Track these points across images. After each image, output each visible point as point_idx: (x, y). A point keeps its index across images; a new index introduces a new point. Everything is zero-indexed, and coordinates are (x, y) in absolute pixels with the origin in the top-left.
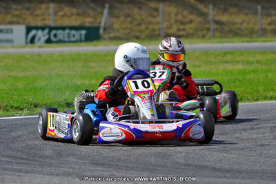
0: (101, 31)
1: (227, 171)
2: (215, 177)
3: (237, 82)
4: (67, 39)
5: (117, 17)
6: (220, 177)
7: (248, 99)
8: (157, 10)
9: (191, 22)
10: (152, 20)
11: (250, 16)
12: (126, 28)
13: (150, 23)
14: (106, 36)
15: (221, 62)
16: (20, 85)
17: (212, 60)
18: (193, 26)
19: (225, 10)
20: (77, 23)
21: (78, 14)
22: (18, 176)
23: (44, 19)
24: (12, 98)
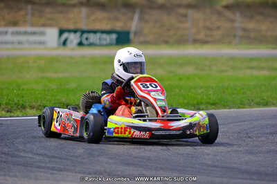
0: (132, 36)
1: (254, 173)
2: (242, 178)
3: (263, 87)
4: (98, 42)
5: (147, 21)
6: (247, 179)
7: (273, 104)
8: (185, 16)
9: (218, 28)
12: (156, 33)
13: (178, 28)
14: (136, 40)
15: (248, 68)
16: (53, 86)
17: (239, 65)
18: (220, 32)
19: (251, 18)
20: (107, 27)
21: (109, 19)
23: (76, 23)
24: (45, 98)
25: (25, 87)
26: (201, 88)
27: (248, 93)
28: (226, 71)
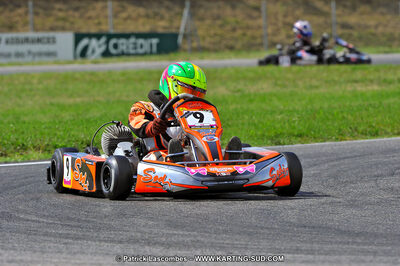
0: (180, 40)
1: (358, 235)
3: (371, 109)
4: (132, 51)
5: (202, 19)
6: (348, 243)
7: (387, 134)
8: (258, 9)
10: (251, 23)
11: (389, 17)
12: (215, 35)
13: (248, 28)
14: (187, 46)
15: (348, 81)
16: (66, 116)
17: (336, 78)
19: (354, 8)
20: (146, 29)
21: (147, 16)
22: (65, 244)
23: (99, 24)
24: (56, 134)
25: (26, 119)
26: (281, 113)
27: (350, 117)
28: (317, 87)
